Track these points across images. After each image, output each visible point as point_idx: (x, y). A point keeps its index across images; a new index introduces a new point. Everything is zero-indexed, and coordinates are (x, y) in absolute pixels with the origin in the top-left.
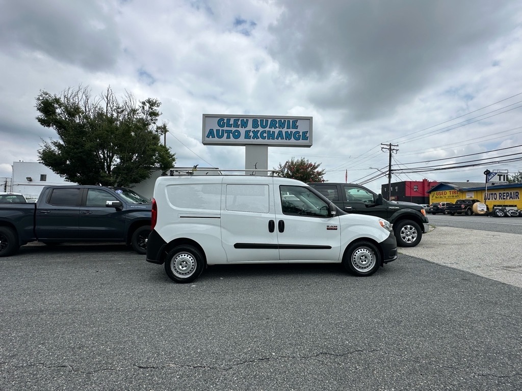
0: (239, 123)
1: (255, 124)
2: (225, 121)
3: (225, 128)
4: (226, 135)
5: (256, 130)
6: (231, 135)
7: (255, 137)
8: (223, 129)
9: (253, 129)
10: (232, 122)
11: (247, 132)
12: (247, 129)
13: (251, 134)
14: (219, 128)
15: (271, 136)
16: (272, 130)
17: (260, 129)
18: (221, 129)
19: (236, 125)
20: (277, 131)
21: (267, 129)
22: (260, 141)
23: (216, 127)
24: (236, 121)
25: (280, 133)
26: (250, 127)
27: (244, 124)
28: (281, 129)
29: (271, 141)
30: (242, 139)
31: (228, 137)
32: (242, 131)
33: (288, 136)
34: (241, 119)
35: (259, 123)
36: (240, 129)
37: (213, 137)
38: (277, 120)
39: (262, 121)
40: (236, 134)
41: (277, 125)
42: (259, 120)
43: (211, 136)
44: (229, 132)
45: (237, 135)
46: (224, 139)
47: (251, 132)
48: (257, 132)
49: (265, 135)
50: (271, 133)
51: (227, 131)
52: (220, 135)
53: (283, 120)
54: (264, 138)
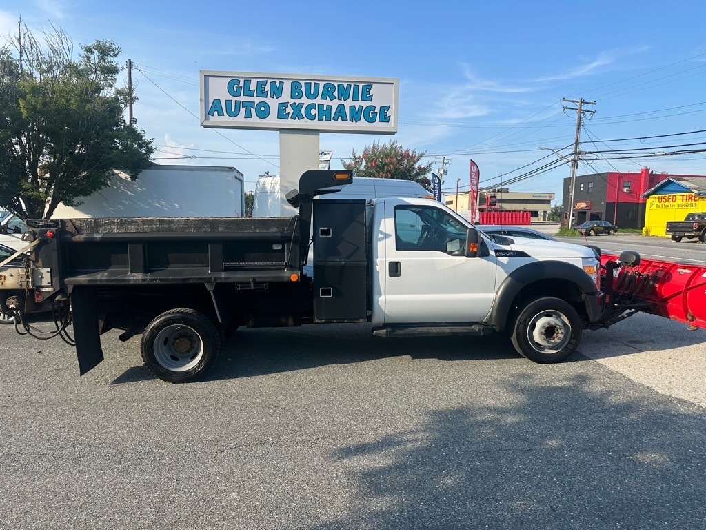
0: (267, 88)
1: (296, 93)
2: (242, 84)
3: (242, 98)
4: (243, 110)
5: (297, 102)
6: (253, 111)
7: (297, 115)
8: (238, 99)
9: (292, 101)
10: (253, 86)
11: (282, 107)
12: (281, 100)
13: (289, 110)
14: (230, 97)
15: (325, 114)
16: (327, 102)
17: (305, 101)
18: (234, 99)
19: (262, 94)
20: (335, 104)
21: (318, 101)
22: (304, 123)
23: (224, 96)
24: (261, 85)
25: (341, 109)
26: (286, 96)
27: (277, 91)
28: (342, 102)
29: (324, 124)
30: (273, 120)
31: (248, 115)
32: (273, 103)
33: (355, 115)
34: (269, 81)
35: (303, 90)
36: (268, 100)
37: (221, 114)
38: (337, 84)
39: (308, 85)
40: (263, 109)
41: (336, 94)
42: (303, 83)
43: (216, 113)
44: (248, 105)
45: (264, 112)
46: (240, 119)
47: (289, 106)
48: (300, 106)
49: (314, 112)
50: (325, 109)
51: (246, 104)
52: (233, 110)
53: (345, 85)
54: (312, 118)
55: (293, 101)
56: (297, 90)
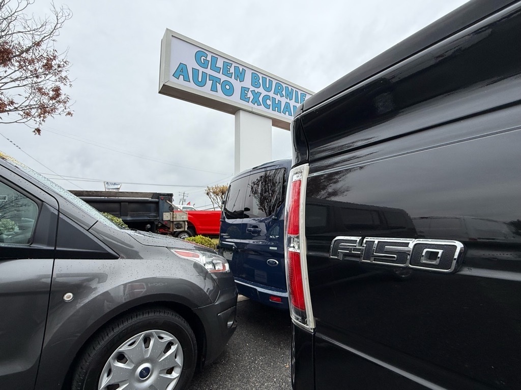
0: (232, 70)
1: (255, 82)
2: (209, 58)
3: (209, 71)
4: (209, 83)
5: (257, 90)
6: (219, 86)
7: (255, 101)
8: (205, 70)
10: (220, 64)
11: (244, 90)
12: (244, 84)
13: (250, 95)
14: (198, 67)
15: (276, 106)
16: (278, 97)
17: (263, 91)
18: (201, 70)
19: (227, 73)
20: (284, 100)
21: (271, 94)
22: (261, 109)
23: (192, 64)
24: (227, 65)
25: (287, 105)
26: (247, 83)
27: (240, 76)
28: (288, 101)
30: (236, 99)
31: (214, 89)
32: (237, 85)
34: (234, 64)
35: (261, 81)
36: (232, 80)
37: (187, 79)
38: (284, 86)
39: (264, 80)
40: (228, 87)
41: (284, 93)
42: (260, 76)
43: (181, 77)
44: (215, 80)
45: (229, 92)
46: (205, 91)
47: (250, 91)
48: (258, 94)
49: (269, 102)
50: (277, 103)
51: (212, 78)
52: (200, 80)
53: (290, 88)
54: (268, 107)
55: (252, 88)
56: (256, 81)
